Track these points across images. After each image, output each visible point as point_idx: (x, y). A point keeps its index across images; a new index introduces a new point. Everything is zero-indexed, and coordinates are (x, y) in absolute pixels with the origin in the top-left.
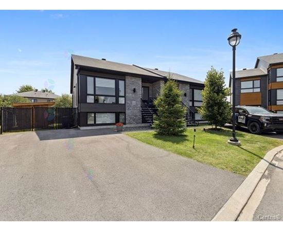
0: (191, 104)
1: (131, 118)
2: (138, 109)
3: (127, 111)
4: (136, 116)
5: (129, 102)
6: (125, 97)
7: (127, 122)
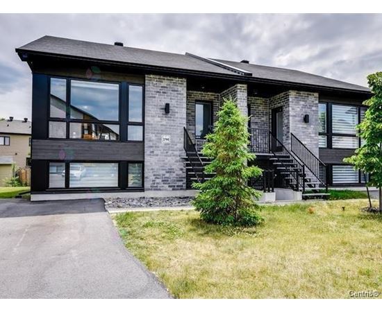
0: (322, 142)
1: (157, 176)
2: (177, 153)
3: (147, 158)
4: (170, 171)
5: (153, 137)
6: (142, 124)
7: (147, 185)
